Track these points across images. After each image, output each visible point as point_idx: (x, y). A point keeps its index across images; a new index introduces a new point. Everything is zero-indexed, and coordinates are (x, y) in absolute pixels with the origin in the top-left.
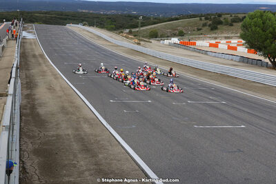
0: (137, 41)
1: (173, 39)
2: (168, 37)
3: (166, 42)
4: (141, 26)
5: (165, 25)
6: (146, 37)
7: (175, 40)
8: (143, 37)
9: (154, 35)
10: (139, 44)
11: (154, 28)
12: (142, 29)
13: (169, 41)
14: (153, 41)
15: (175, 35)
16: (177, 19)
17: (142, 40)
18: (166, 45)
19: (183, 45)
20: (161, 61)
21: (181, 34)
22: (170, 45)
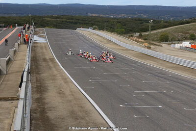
0: (147, 45)
1: (184, 43)
2: (179, 41)
3: (177, 46)
4: (152, 30)
5: (176, 28)
6: (156, 41)
7: (186, 44)
8: (153, 41)
9: (165, 39)
10: (149, 48)
11: (165, 31)
12: (152, 32)
13: (180, 45)
14: (163, 44)
15: (186, 39)
16: (188, 22)
17: (152, 44)
18: (177, 49)
19: (195, 49)
20: (173, 65)
21: (192, 38)
22: (181, 48)
